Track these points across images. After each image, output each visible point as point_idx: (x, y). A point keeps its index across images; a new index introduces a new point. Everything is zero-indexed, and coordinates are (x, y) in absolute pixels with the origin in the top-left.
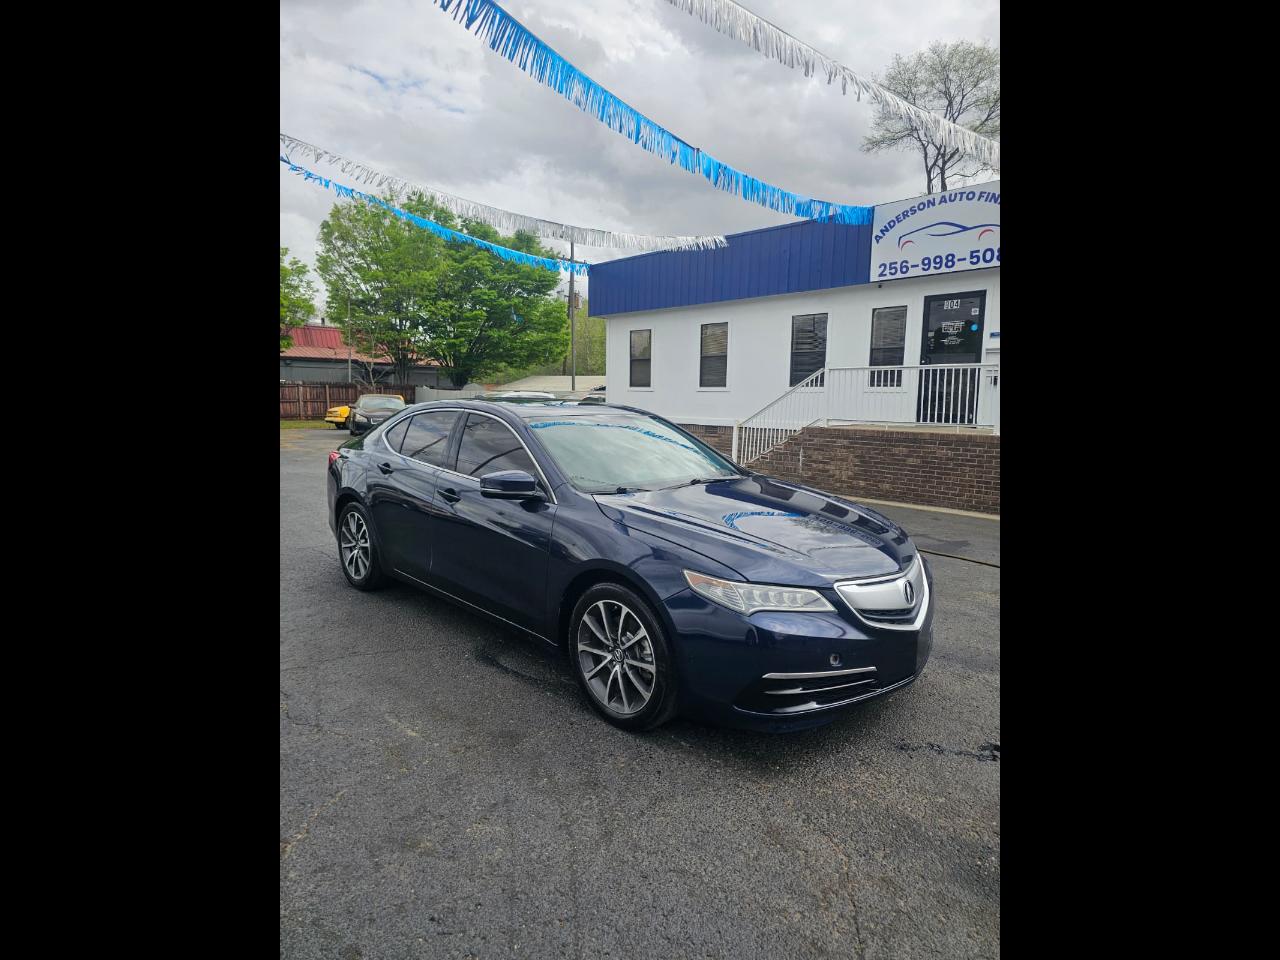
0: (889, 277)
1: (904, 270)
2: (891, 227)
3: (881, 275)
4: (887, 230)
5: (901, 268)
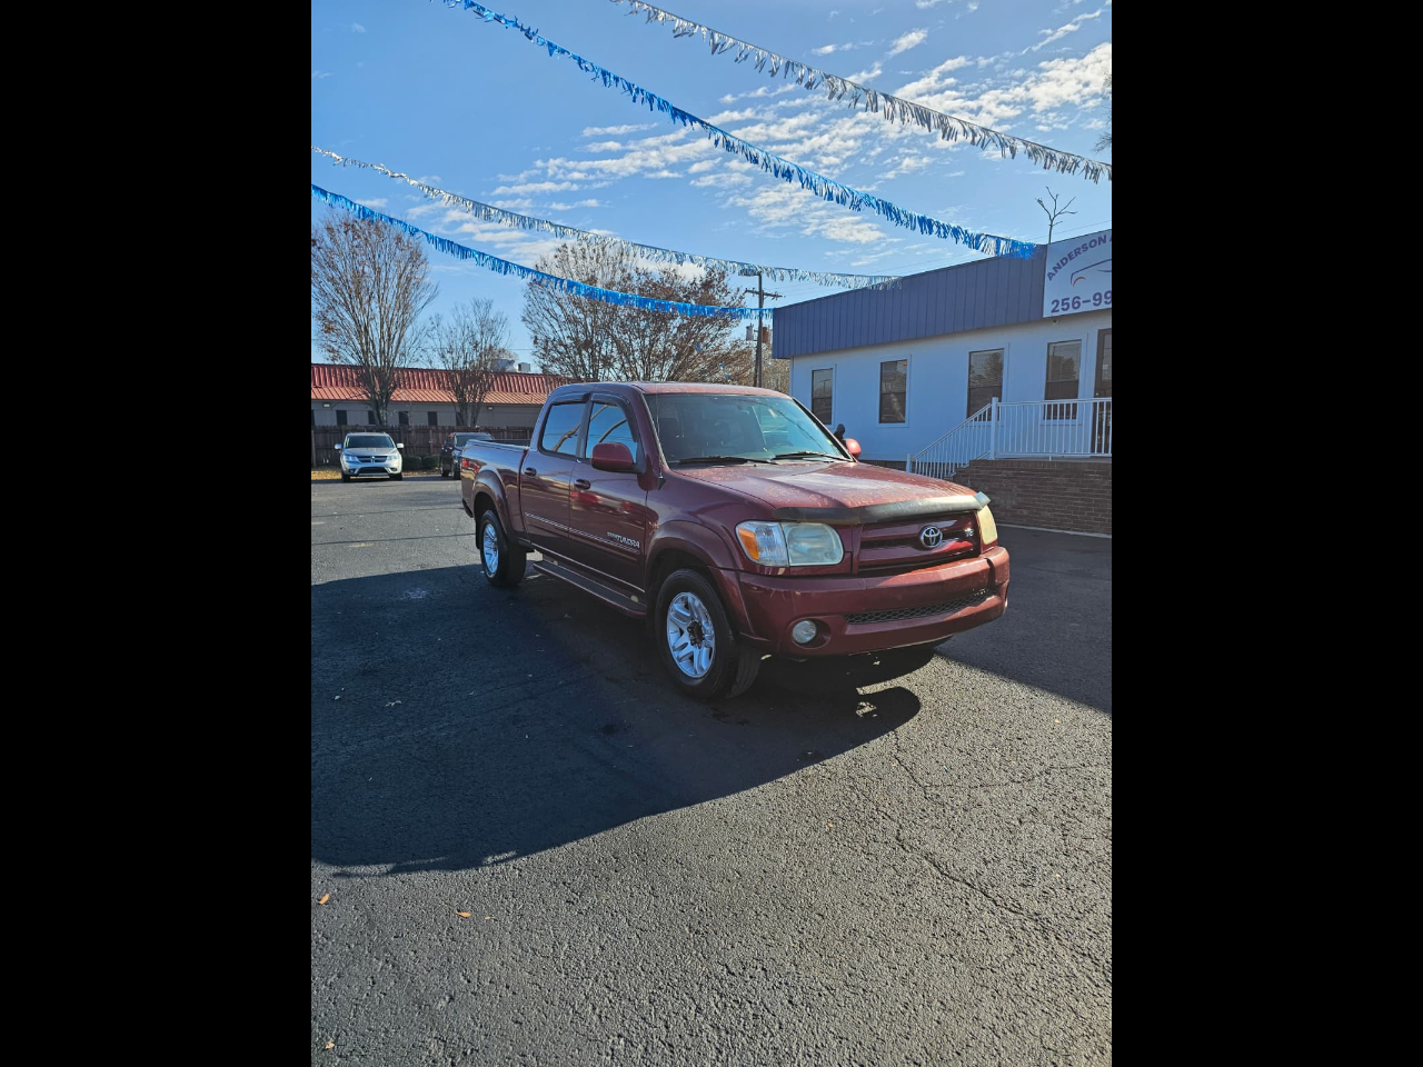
0: (1062, 313)
1: (1076, 305)
2: (1064, 265)
3: (1053, 311)
4: (1060, 268)
5: (1073, 303)
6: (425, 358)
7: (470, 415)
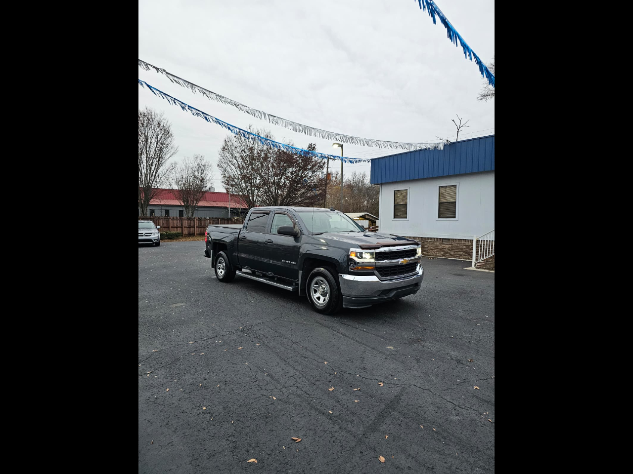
6: (168, 184)
7: (190, 212)
